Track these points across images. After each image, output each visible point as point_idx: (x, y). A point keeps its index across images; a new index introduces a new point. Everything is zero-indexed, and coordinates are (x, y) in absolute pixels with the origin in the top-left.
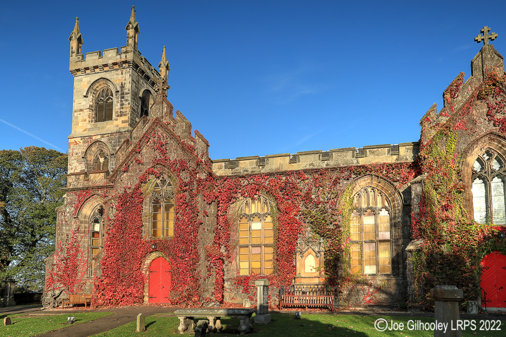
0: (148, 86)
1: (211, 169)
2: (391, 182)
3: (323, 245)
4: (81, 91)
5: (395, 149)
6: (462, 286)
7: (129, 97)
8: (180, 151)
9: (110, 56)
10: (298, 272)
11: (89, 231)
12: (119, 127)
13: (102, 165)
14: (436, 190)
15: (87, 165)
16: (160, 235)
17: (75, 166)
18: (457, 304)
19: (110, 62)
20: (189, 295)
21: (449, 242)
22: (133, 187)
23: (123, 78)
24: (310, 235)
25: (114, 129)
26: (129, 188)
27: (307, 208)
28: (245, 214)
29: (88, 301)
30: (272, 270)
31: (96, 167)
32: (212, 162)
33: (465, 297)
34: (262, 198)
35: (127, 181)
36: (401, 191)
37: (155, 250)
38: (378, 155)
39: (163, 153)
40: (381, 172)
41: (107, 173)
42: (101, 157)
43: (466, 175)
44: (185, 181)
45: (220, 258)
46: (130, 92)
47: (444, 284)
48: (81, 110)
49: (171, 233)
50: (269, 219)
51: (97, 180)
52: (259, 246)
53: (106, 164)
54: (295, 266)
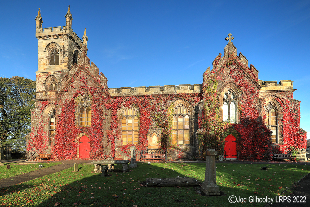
0: (77, 48)
1: (109, 92)
2: (190, 102)
3: (160, 131)
4: (42, 48)
5: (192, 87)
6: (217, 149)
7: (67, 53)
8: (93, 83)
9: (57, 30)
10: (149, 144)
11: (48, 122)
12: (63, 68)
13: (54, 88)
14: (209, 107)
15: (46, 88)
16: (84, 125)
17: (40, 88)
18: (215, 157)
19: (57, 34)
20: (99, 154)
21: (213, 130)
22: (70, 100)
23: (64, 43)
24: (155, 126)
25: (60, 70)
26: (68, 101)
27: (153, 113)
28: (125, 115)
29: (49, 157)
30: (137, 142)
31: (51, 89)
32: (109, 89)
33: (218, 154)
34: (133, 107)
35: (67, 97)
36: (194, 106)
37: (82, 132)
38: (185, 89)
39: (85, 83)
40: (186, 98)
41: (57, 92)
42: (54, 84)
43: (221, 100)
44: (96, 98)
45: (113, 137)
46: (68, 50)
47: (211, 149)
48: (42, 58)
49: (90, 124)
50: (136, 118)
51: (52, 95)
52: (131, 131)
53: (56, 87)
54: (148, 141)
